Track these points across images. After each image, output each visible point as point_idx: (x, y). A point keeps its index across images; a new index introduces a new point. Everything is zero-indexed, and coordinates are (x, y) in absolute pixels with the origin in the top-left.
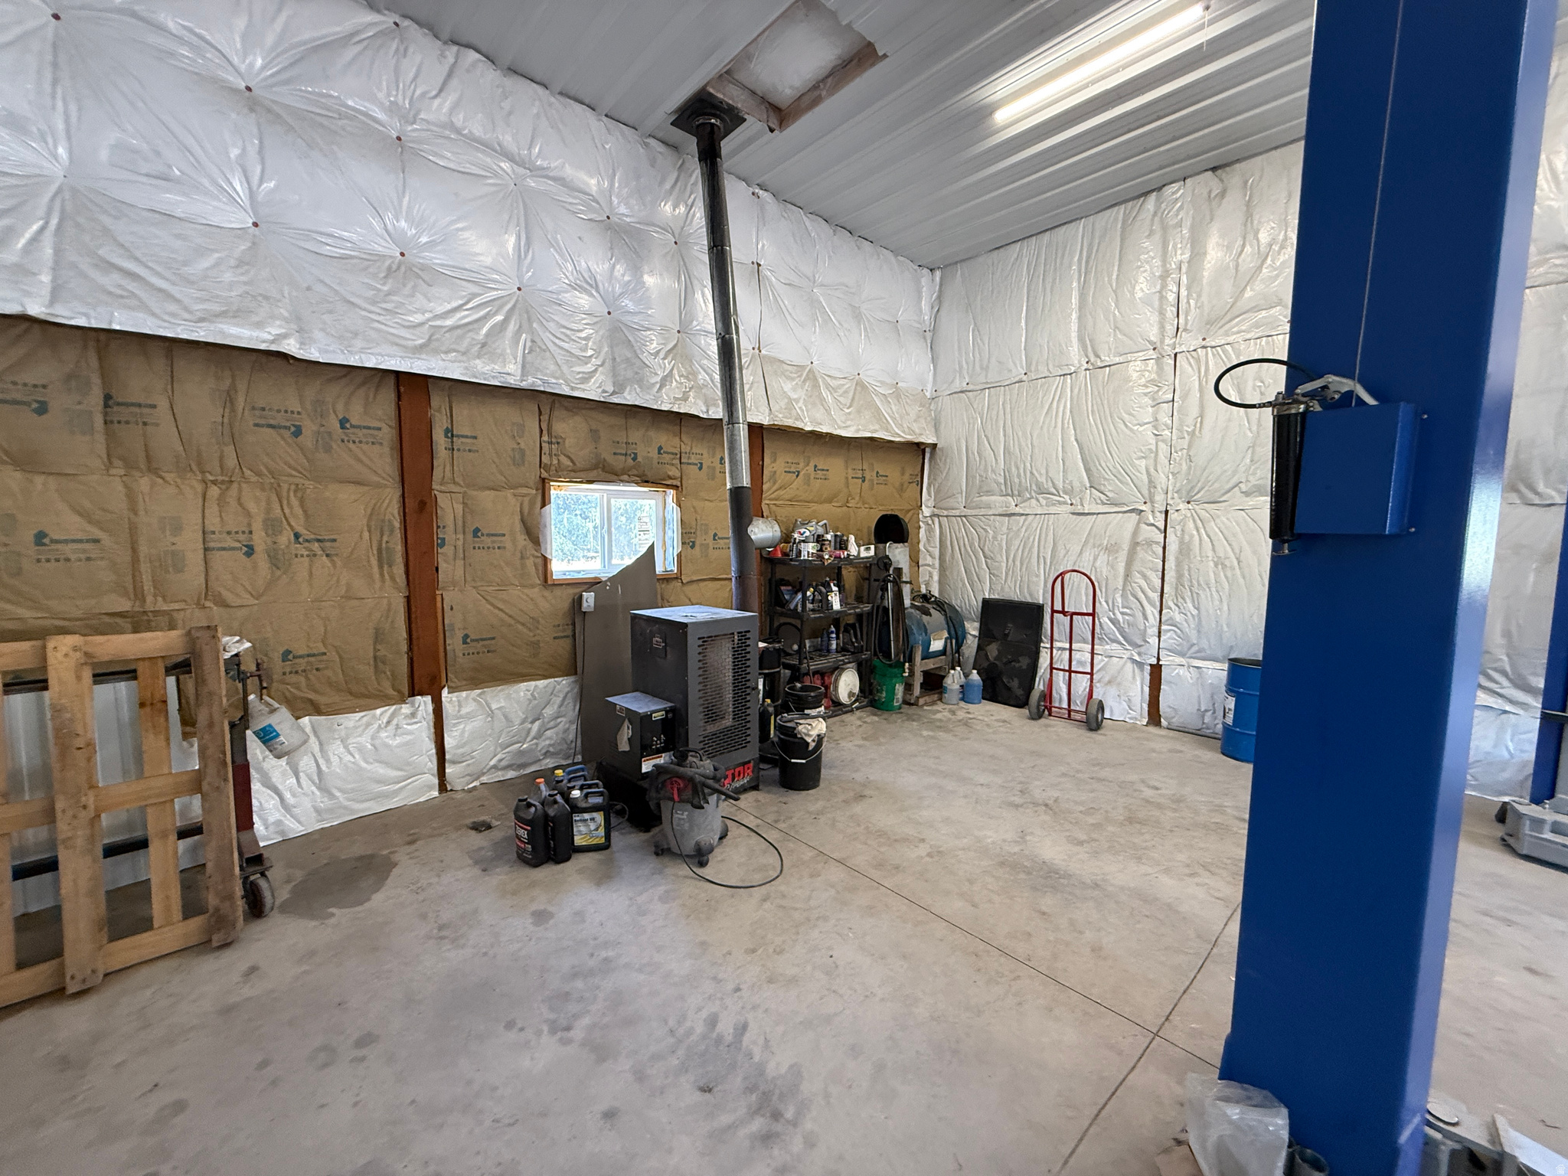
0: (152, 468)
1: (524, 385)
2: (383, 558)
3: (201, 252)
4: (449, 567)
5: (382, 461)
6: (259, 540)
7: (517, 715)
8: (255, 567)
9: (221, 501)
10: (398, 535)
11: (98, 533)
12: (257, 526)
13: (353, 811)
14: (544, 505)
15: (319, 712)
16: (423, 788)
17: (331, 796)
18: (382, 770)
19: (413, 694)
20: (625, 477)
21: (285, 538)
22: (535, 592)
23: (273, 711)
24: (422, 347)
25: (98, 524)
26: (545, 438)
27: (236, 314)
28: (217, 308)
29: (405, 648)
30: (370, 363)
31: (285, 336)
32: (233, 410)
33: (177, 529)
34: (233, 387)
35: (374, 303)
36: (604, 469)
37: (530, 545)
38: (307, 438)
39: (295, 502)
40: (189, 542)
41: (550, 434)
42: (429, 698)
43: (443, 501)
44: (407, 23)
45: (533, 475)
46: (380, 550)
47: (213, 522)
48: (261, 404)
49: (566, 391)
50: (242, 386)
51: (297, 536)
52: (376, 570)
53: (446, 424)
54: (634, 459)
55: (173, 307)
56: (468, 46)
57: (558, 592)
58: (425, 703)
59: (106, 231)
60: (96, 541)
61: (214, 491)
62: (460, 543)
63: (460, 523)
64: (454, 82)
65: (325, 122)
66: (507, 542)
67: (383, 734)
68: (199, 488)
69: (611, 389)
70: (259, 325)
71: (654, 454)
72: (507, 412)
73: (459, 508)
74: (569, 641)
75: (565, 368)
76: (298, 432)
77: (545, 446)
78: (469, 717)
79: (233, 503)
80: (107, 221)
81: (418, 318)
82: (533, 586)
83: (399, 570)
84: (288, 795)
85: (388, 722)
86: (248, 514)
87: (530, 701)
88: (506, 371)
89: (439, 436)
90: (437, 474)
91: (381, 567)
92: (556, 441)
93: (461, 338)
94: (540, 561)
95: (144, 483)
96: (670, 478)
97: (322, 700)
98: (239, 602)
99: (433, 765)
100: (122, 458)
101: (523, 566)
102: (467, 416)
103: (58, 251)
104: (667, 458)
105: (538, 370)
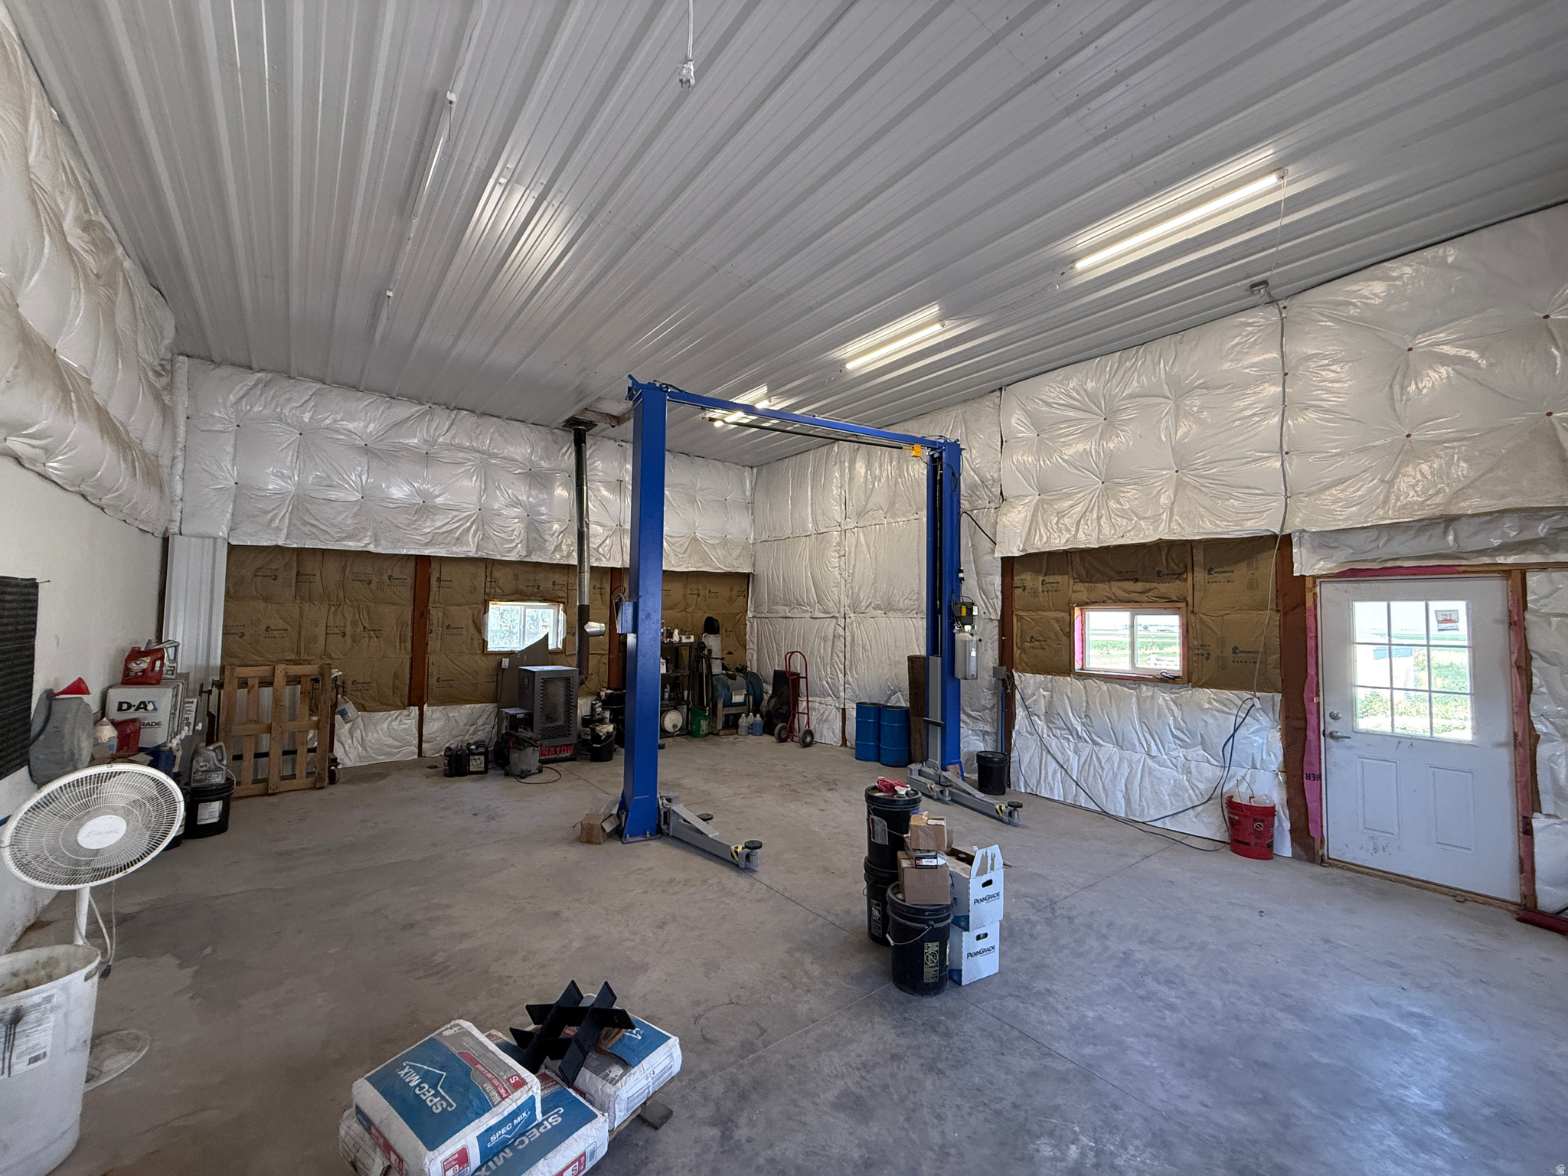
0: (311, 600)
1: (476, 556)
2: (402, 640)
3: (339, 513)
4: (434, 644)
5: (406, 594)
6: (349, 630)
7: (463, 721)
8: (345, 641)
9: (335, 613)
10: (410, 628)
11: (288, 627)
12: (348, 623)
13: (377, 760)
14: (485, 613)
15: (365, 710)
16: (410, 752)
17: (366, 750)
18: (391, 741)
19: (409, 705)
20: (533, 598)
21: (360, 629)
22: (478, 658)
23: (347, 702)
24: (428, 543)
25: (288, 623)
26: (489, 579)
27: (349, 537)
28: (344, 535)
29: (408, 682)
30: (404, 552)
31: (369, 544)
32: (344, 575)
33: (316, 625)
34: (345, 565)
35: (408, 526)
36: (521, 594)
37: (476, 633)
38: (373, 586)
39: (365, 613)
40: (320, 631)
41: (491, 578)
42: (417, 708)
43: (433, 612)
44: (434, 406)
45: (481, 598)
46: (400, 636)
47: (331, 622)
48: (356, 571)
49: (499, 557)
50: (349, 564)
51: (364, 628)
52: (398, 644)
53: (438, 575)
54: (538, 588)
55: (327, 536)
56: (463, 409)
57: (490, 658)
58: (415, 710)
59: (307, 510)
60: (286, 630)
61: (333, 608)
62: (440, 632)
63: (440, 622)
64: (454, 426)
65: (395, 453)
66: (464, 632)
67: (393, 723)
68: (327, 607)
69: (524, 554)
70: (359, 541)
71: (550, 584)
72: (471, 569)
73: (441, 615)
74: (494, 684)
75: (499, 546)
76: (370, 582)
77: (488, 584)
78: (438, 719)
79: (340, 613)
80: (308, 505)
81: (427, 530)
82: (476, 654)
83: (409, 645)
84: (347, 746)
85: (396, 718)
86: (345, 618)
87: (470, 714)
88: (469, 549)
89: (434, 582)
90: (431, 599)
91: (400, 642)
92: (493, 580)
93: (447, 537)
94: (481, 641)
95: (306, 606)
96: (560, 597)
97: (367, 704)
98: (336, 657)
99: (416, 742)
100: (300, 596)
101: (472, 644)
102: (447, 571)
103: (290, 519)
104: (558, 587)
105: (484, 548)
